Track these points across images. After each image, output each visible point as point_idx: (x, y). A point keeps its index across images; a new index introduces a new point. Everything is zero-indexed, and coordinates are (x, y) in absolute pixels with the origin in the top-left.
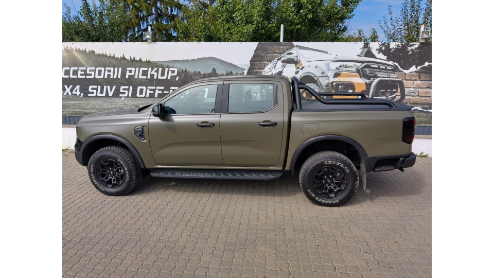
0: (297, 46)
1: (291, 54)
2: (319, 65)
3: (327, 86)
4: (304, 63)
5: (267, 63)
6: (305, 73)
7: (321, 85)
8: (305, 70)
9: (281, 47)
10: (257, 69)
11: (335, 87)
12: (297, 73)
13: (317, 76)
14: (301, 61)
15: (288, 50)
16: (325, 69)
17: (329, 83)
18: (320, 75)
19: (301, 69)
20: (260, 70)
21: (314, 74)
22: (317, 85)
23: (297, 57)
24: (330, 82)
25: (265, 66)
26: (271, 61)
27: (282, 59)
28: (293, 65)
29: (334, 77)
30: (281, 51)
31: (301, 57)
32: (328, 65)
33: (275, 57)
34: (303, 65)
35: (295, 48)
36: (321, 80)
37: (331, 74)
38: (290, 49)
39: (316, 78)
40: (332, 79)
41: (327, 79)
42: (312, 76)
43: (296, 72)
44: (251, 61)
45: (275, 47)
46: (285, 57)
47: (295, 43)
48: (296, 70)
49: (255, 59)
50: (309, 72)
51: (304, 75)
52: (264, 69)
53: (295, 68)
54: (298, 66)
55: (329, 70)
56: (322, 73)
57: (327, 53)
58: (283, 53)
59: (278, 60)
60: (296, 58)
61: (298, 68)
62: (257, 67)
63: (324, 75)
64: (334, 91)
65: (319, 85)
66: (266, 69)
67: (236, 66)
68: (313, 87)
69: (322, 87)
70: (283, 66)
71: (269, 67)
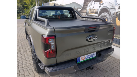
3: (114, 14)
4: (104, 1)
5: (89, 2)
7: (111, 14)
8: (104, 5)
11: (118, 15)
12: (100, 7)
13: (109, 8)
16: (114, 4)
17: (115, 12)
18: (111, 8)
19: (102, 5)
20: (86, 6)
22: (109, 13)
24: (116, 12)
32: (116, 1)
34: (103, 3)
36: (111, 10)
37: (117, 7)
39: (108, 10)
40: (117, 10)
41: (114, 10)
42: (107, 8)
44: (84, 2)
48: (100, 5)
51: (103, 8)
55: (116, 4)
56: (112, 7)
59: (93, 1)
61: (100, 4)
63: (113, 8)
64: (117, 18)
65: (110, 14)
66: (88, 6)
67: (79, 5)
68: (106, 15)
69: (111, 15)
70: (94, 4)
71: (89, 4)
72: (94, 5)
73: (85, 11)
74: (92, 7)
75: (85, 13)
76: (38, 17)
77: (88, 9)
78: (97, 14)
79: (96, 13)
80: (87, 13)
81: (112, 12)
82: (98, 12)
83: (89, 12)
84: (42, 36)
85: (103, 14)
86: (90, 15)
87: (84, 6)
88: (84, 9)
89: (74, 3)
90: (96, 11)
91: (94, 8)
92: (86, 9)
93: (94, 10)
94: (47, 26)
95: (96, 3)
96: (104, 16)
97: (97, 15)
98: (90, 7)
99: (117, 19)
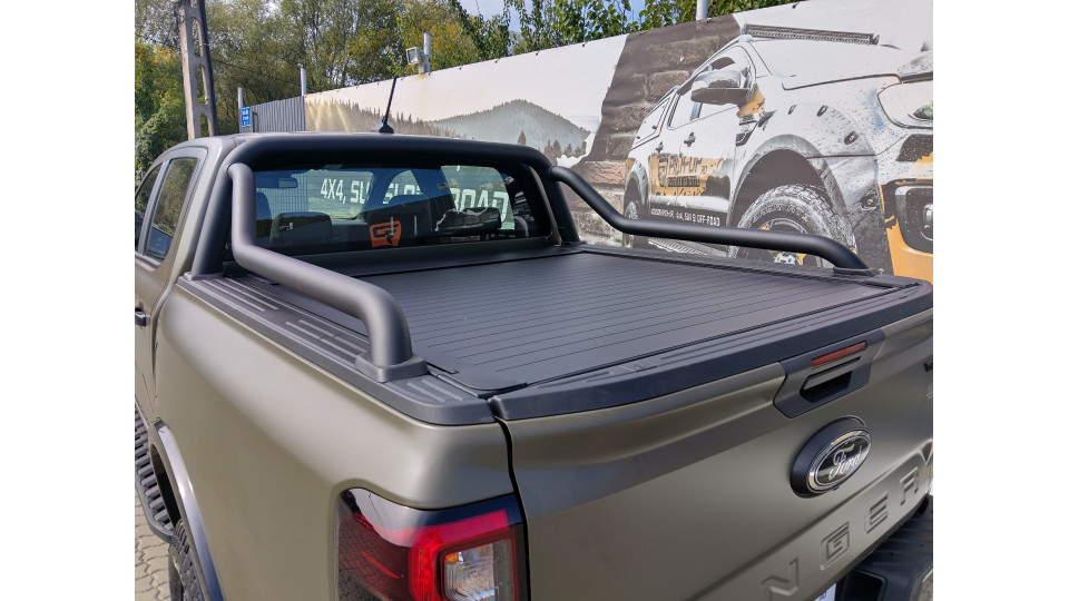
0: (749, 29)
1: (727, 62)
2: (832, 106)
3: (864, 201)
4: (771, 95)
5: (646, 105)
6: (773, 140)
7: (839, 195)
8: (775, 128)
9: (694, 41)
10: (621, 131)
11: (902, 206)
12: (742, 139)
13: (824, 152)
14: (761, 89)
15: (715, 47)
16: (860, 120)
17: (873, 186)
18: (835, 151)
19: (761, 123)
20: (625, 135)
21: (809, 145)
22: (822, 194)
23: (746, 73)
24: (883, 180)
25: (642, 117)
26: (657, 99)
27: (696, 86)
28: (730, 110)
29: (901, 159)
30: (693, 57)
31: (761, 70)
32: (876, 96)
33: (672, 81)
34: (767, 108)
35: (743, 38)
36: (838, 170)
37: (887, 144)
38: (723, 42)
39: (816, 164)
40: (890, 169)
41: (865, 168)
42: (803, 151)
43: (740, 137)
44: (605, 103)
45: (674, 44)
46: (706, 78)
47: (742, 18)
48: (740, 130)
49: (618, 95)
50: (790, 137)
51: (768, 149)
52: (637, 128)
53: (739, 120)
54: (747, 110)
55: (879, 125)
56: (847, 141)
57: (874, 41)
58: (696, 65)
59: (682, 92)
60: (743, 79)
61: (747, 120)
62: (618, 122)
63: (854, 148)
64: (896, 228)
65: (831, 195)
66: (645, 130)
67: (568, 123)
68: (799, 202)
69: (843, 205)
70: (696, 115)
71: (652, 119)
72: (696, 127)
73: (614, 170)
74: (673, 143)
75: (619, 186)
76: (241, 246)
77: (641, 154)
78: (726, 196)
79: (717, 187)
80: (632, 189)
81: (851, 179)
82: (726, 180)
83: (653, 178)
84: (347, 498)
85: (772, 197)
86: (662, 206)
87: (605, 129)
88: (612, 158)
89: (520, 105)
90: (710, 172)
91: (689, 152)
92: (623, 157)
93: (699, 162)
94: (393, 376)
95: (707, 108)
96: (786, 212)
97: (722, 205)
98: (656, 143)
99: (893, 234)
